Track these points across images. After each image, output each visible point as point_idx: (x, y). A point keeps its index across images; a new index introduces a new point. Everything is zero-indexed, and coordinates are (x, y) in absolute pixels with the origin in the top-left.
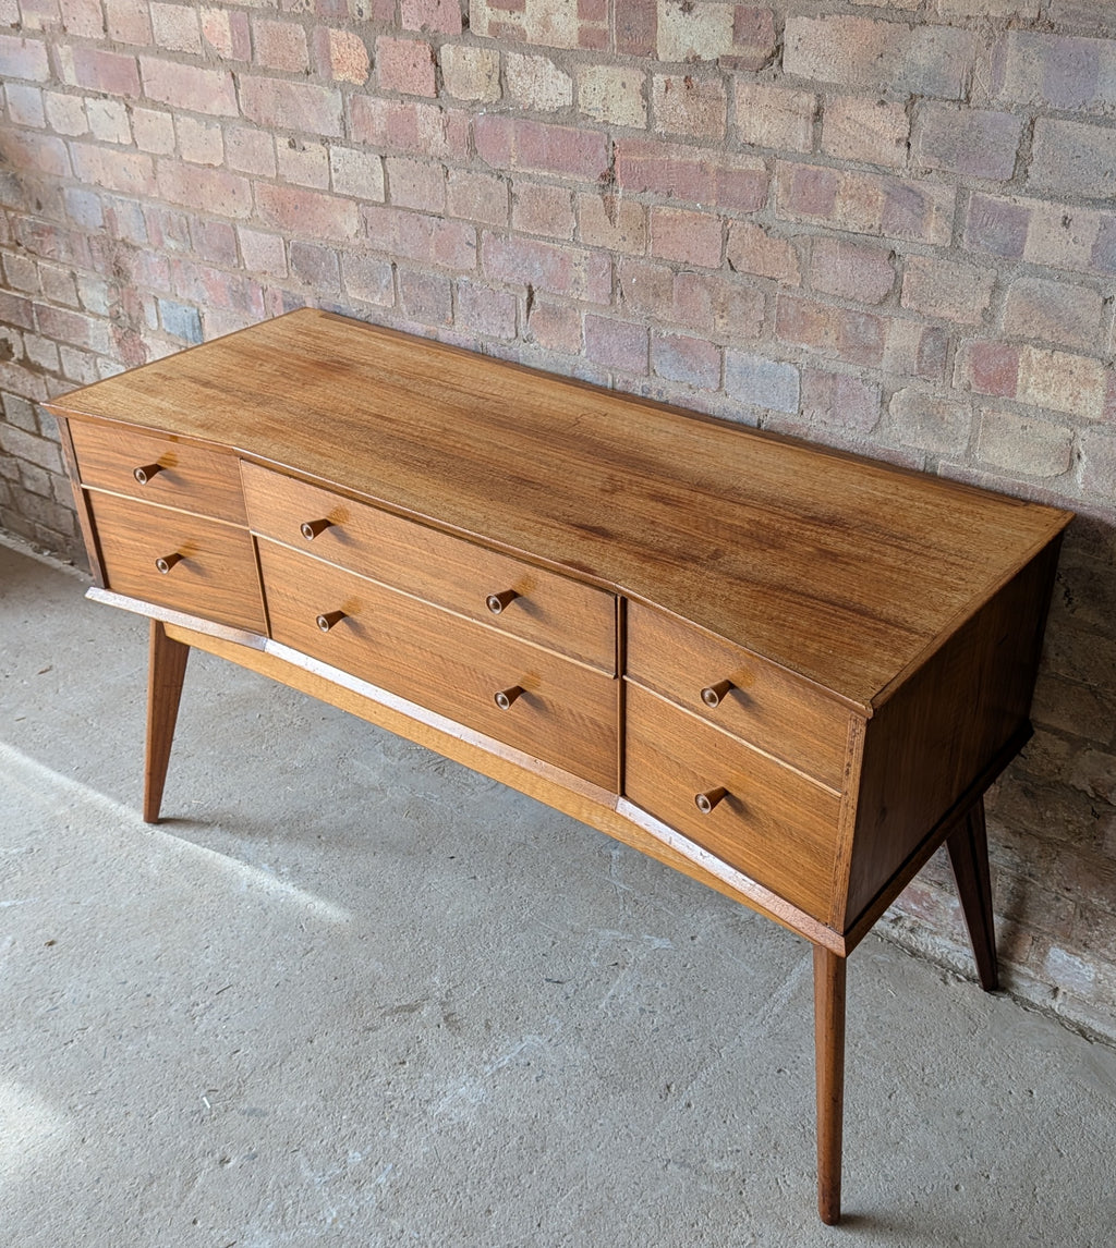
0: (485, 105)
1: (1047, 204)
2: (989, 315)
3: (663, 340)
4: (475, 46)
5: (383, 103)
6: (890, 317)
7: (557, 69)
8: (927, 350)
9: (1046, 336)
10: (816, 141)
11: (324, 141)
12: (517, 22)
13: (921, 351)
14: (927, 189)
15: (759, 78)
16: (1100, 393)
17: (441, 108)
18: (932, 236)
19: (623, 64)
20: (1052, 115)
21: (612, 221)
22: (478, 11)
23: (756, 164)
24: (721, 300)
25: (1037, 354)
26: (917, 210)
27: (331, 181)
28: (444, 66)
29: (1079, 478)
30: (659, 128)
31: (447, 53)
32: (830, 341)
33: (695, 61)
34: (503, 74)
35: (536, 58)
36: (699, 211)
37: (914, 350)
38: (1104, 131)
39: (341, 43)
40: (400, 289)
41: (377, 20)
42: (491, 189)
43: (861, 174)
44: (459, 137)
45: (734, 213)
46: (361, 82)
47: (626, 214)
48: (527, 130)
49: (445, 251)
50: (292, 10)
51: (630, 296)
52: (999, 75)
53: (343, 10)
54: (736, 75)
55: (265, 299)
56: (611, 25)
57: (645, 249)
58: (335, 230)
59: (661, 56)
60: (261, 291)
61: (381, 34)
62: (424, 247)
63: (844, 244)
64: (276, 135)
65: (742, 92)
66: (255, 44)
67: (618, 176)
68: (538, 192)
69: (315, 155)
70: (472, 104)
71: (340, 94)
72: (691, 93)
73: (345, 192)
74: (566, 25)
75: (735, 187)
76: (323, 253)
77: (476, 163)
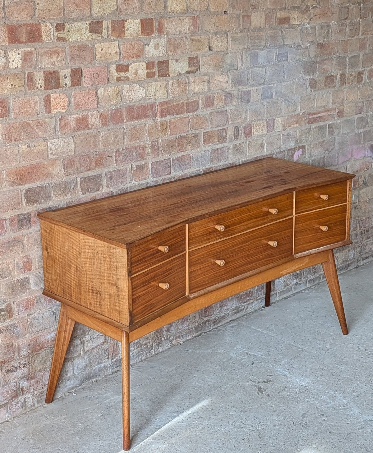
0: (115, 105)
1: (253, 88)
2: (246, 118)
3: (175, 160)
4: (112, 86)
5: (74, 116)
6: (227, 128)
7: (140, 87)
8: (235, 133)
9: (256, 119)
10: (209, 88)
11: (45, 139)
12: (126, 75)
13: (234, 133)
14: (232, 92)
15: (196, 75)
16: (266, 127)
17: (98, 111)
18: (234, 103)
19: (160, 80)
20: (252, 68)
21: (158, 129)
22: (113, 75)
23: (195, 98)
24: (189, 140)
25: (255, 124)
26: (231, 98)
27: (48, 155)
28: (100, 96)
29: (265, 149)
30: (171, 96)
31: (101, 91)
32: (216, 140)
33: (180, 74)
34: (122, 93)
35: (133, 85)
36: (182, 117)
37: (233, 134)
38: (260, 69)
39: (56, 99)
40: (79, 187)
41: (74, 86)
42: (117, 134)
43: (219, 93)
44: (104, 119)
45: (191, 114)
46: (64, 111)
47: (162, 125)
48: (130, 109)
49: (99, 163)
50: (33, 91)
51: (164, 151)
52: (242, 61)
53: (58, 86)
54: (190, 75)
55: (7, 224)
56: (156, 70)
57: (168, 134)
58: (48, 175)
59: (171, 75)
60: (5, 221)
61: (75, 91)
62: (90, 165)
63: (217, 113)
64: (20, 145)
65: (192, 80)
66: (11, 109)
67: (159, 114)
68: (134, 129)
69: (40, 146)
70: (111, 106)
71: (54, 118)
72: (179, 83)
73: (55, 157)
74: (143, 72)
75: (191, 107)
76: (42, 187)
77: (112, 126)
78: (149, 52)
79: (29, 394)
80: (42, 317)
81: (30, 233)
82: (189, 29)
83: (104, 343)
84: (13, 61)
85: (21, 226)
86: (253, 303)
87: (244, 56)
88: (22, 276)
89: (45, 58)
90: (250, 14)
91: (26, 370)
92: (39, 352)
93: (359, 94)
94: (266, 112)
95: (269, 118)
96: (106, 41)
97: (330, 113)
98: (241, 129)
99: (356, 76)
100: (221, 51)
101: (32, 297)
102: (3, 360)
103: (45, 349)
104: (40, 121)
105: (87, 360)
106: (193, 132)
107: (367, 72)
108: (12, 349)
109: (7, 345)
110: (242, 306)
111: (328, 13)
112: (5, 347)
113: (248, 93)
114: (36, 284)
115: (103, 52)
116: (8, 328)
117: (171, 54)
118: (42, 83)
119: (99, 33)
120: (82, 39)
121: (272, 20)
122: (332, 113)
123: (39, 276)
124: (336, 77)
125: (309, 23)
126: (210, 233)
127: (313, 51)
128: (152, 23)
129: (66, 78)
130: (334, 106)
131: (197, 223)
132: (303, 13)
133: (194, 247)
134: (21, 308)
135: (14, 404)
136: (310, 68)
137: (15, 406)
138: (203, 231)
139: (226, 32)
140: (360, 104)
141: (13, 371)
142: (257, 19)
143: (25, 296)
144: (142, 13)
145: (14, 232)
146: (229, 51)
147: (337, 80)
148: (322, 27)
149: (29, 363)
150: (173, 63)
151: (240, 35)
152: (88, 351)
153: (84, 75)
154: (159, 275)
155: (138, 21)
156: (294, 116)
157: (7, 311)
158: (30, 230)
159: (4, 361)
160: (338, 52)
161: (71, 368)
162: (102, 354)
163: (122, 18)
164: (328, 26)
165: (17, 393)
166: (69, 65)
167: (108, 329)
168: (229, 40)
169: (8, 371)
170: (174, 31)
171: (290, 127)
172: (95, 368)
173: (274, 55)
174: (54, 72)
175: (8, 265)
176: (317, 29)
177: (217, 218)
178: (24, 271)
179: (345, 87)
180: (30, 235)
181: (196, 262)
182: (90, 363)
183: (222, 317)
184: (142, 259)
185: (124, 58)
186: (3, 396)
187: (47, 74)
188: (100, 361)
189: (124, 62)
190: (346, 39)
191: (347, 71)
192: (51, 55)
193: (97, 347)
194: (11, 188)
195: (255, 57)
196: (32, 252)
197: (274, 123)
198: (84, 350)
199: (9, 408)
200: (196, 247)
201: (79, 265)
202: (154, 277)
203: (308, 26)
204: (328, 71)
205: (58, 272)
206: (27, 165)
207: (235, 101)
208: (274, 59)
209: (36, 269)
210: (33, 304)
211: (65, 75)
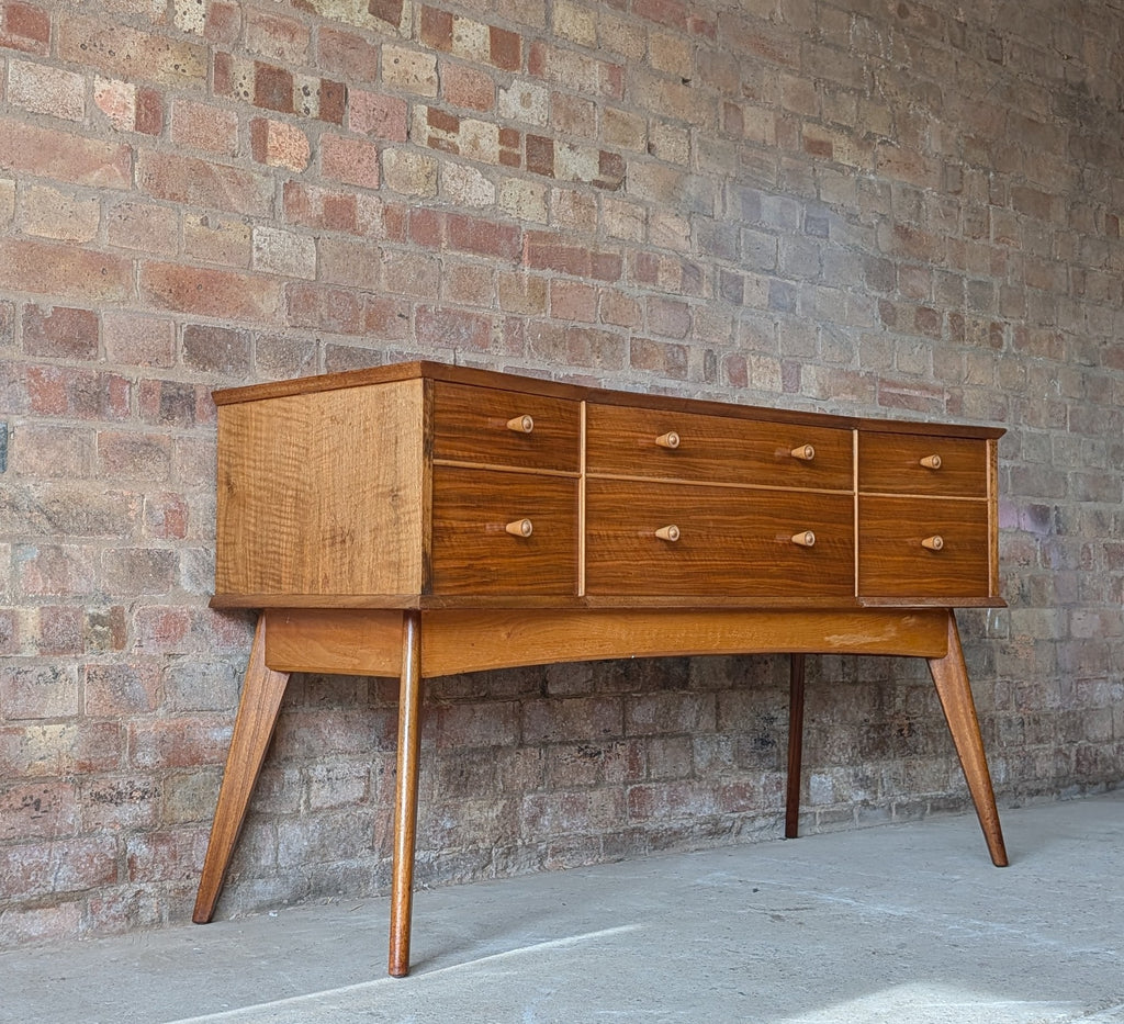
0: (422, 199)
1: (749, 274)
2: (732, 338)
4: (417, 153)
5: (321, 190)
6: (688, 346)
7: (483, 177)
8: (707, 365)
9: (756, 348)
10: (647, 236)
11: (247, 220)
12: (452, 140)
13: (705, 365)
14: (700, 265)
15: (615, 196)
16: (780, 376)
17: (381, 199)
18: (705, 294)
19: (532, 178)
20: (746, 226)
21: (522, 292)
22: (420, 127)
23: (613, 250)
24: (597, 345)
25: (754, 360)
26: (697, 278)
27: (251, 259)
28: (386, 165)
30: (556, 225)
31: (389, 155)
32: (661, 366)
33: (577, 180)
34: (439, 177)
35: (466, 168)
36: (581, 282)
37: (702, 365)
38: (765, 235)
39: (280, 134)
40: (322, 364)
41: (324, 120)
42: (424, 268)
43: (671, 257)
44: (396, 224)
45: (603, 283)
46: (298, 170)
47: (533, 285)
48: (458, 222)
49: (377, 321)
50: (225, 96)
51: (536, 348)
52: (725, 205)
53: (287, 106)
54: (603, 193)
55: (132, 396)
56: (522, 151)
57: (545, 311)
58: (248, 310)
59: (556, 176)
60: (128, 387)
61: (326, 132)
62: (353, 321)
63: (664, 301)
64: (183, 212)
65: (607, 204)
66: (170, 121)
67: (525, 258)
68: (465, 271)
69: (233, 233)
70: (411, 198)
71: (273, 178)
72: (577, 202)
73: (269, 270)
74: (491, 147)
75: (604, 267)
76: (230, 333)
77: (411, 246)
78: (506, 105)
79: (150, 885)
80: (204, 674)
81: (190, 439)
82: (601, 87)
83: (362, 800)
84: (185, 13)
85: (169, 414)
86: (753, 819)
87: (728, 192)
88: (159, 545)
89: (262, 33)
90: (740, 106)
91: (145, 809)
92: (187, 771)
93: (997, 375)
94: (780, 341)
95: (787, 358)
96: (407, 45)
97: (930, 396)
98: (721, 359)
99: (987, 330)
100: (675, 163)
101: (183, 609)
102: (88, 762)
103: (205, 766)
104: (240, 174)
105: (316, 835)
106: (607, 327)
107: (1011, 329)
108: (114, 737)
109: (103, 721)
110: (728, 819)
111: (917, 166)
112: (96, 725)
113: (738, 281)
114: (194, 578)
115: (400, 67)
116: (111, 675)
117: (558, 128)
118: (249, 85)
119: (392, 22)
120: (352, 21)
121: (791, 137)
122: (936, 397)
123: (204, 558)
124: (941, 315)
125: (874, 173)
126: (644, 450)
127: (885, 239)
128: (516, 44)
129: (308, 94)
130: (939, 383)
131: (610, 409)
132: (860, 145)
133: (601, 472)
134: (149, 631)
135: (105, 899)
136: (881, 273)
137: (109, 908)
138: (625, 437)
139: (685, 125)
140: (1001, 400)
141: (111, 801)
142: (757, 123)
143: (162, 601)
144: (495, 14)
145: (150, 424)
146: (693, 169)
147: (944, 324)
148: (905, 192)
149: (156, 793)
150: (564, 149)
151: (719, 142)
152: (318, 810)
153: (350, 102)
154: (508, 501)
155: (485, 29)
156: (847, 374)
157: (111, 626)
158: (191, 433)
159: (90, 765)
160: (942, 260)
161: (270, 845)
162: (355, 830)
163: (448, 10)
164: (917, 193)
165: (116, 868)
166: (318, 68)
167: (368, 651)
168: (693, 144)
169: (98, 798)
170: (567, 81)
171: (838, 395)
172: (335, 866)
173: (798, 216)
174: (281, 72)
175: (126, 503)
176: (893, 191)
177: (660, 417)
178: (168, 533)
179: (961, 345)
180: (189, 444)
181: (606, 515)
182: (324, 846)
183: (675, 833)
184: (464, 430)
185: (449, 100)
186: (78, 868)
187: (263, 69)
188: (349, 849)
189: (448, 109)
190: (959, 236)
191: (966, 310)
192: (276, 30)
193: (343, 806)
194: (153, 309)
195: (753, 204)
196: (192, 489)
197: (799, 373)
198: (307, 801)
199: (89, 908)
200: (605, 472)
201: (304, 484)
202: (493, 499)
203: (872, 177)
204: (922, 296)
205: (252, 529)
206: (196, 266)
207: (708, 290)
208: (798, 224)
209: (199, 538)
210: (183, 630)
211: (305, 88)
